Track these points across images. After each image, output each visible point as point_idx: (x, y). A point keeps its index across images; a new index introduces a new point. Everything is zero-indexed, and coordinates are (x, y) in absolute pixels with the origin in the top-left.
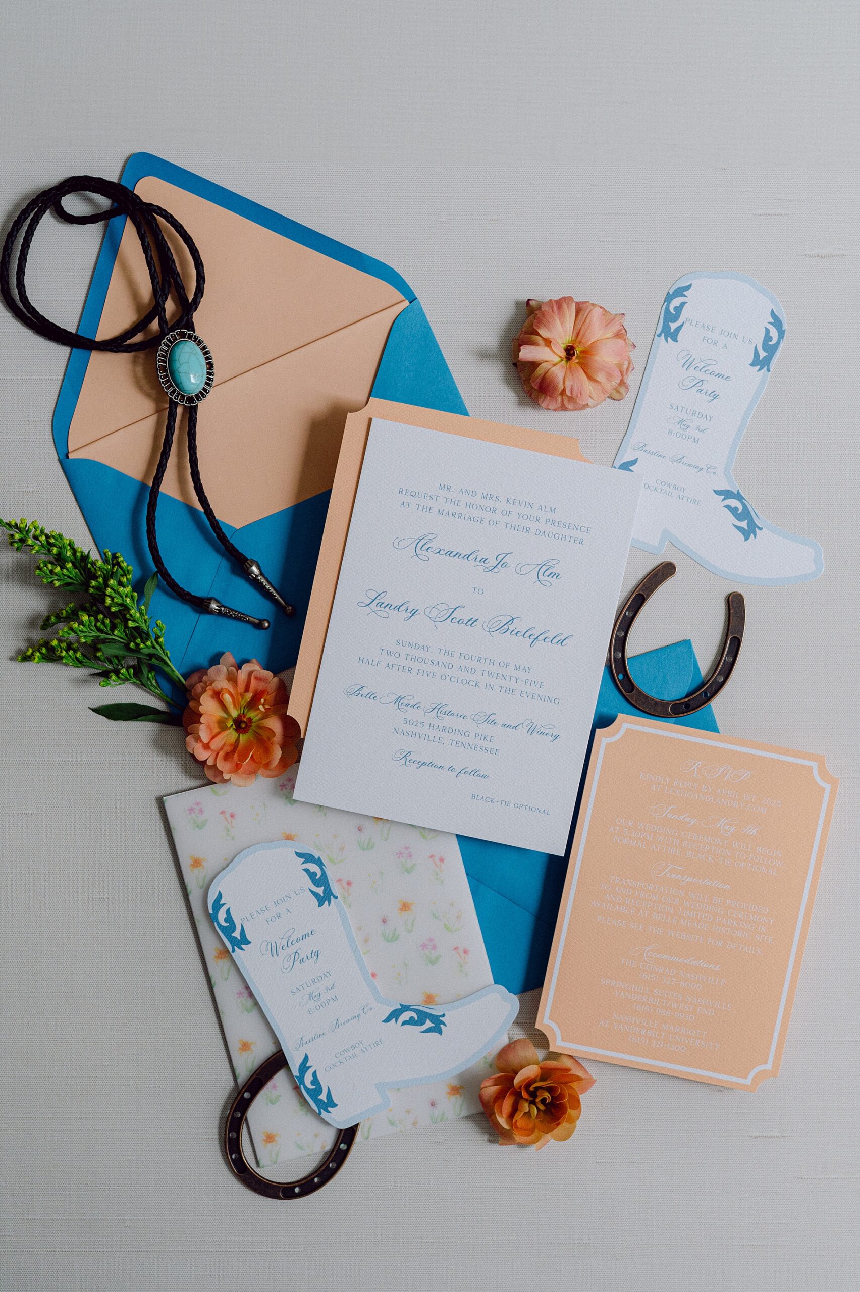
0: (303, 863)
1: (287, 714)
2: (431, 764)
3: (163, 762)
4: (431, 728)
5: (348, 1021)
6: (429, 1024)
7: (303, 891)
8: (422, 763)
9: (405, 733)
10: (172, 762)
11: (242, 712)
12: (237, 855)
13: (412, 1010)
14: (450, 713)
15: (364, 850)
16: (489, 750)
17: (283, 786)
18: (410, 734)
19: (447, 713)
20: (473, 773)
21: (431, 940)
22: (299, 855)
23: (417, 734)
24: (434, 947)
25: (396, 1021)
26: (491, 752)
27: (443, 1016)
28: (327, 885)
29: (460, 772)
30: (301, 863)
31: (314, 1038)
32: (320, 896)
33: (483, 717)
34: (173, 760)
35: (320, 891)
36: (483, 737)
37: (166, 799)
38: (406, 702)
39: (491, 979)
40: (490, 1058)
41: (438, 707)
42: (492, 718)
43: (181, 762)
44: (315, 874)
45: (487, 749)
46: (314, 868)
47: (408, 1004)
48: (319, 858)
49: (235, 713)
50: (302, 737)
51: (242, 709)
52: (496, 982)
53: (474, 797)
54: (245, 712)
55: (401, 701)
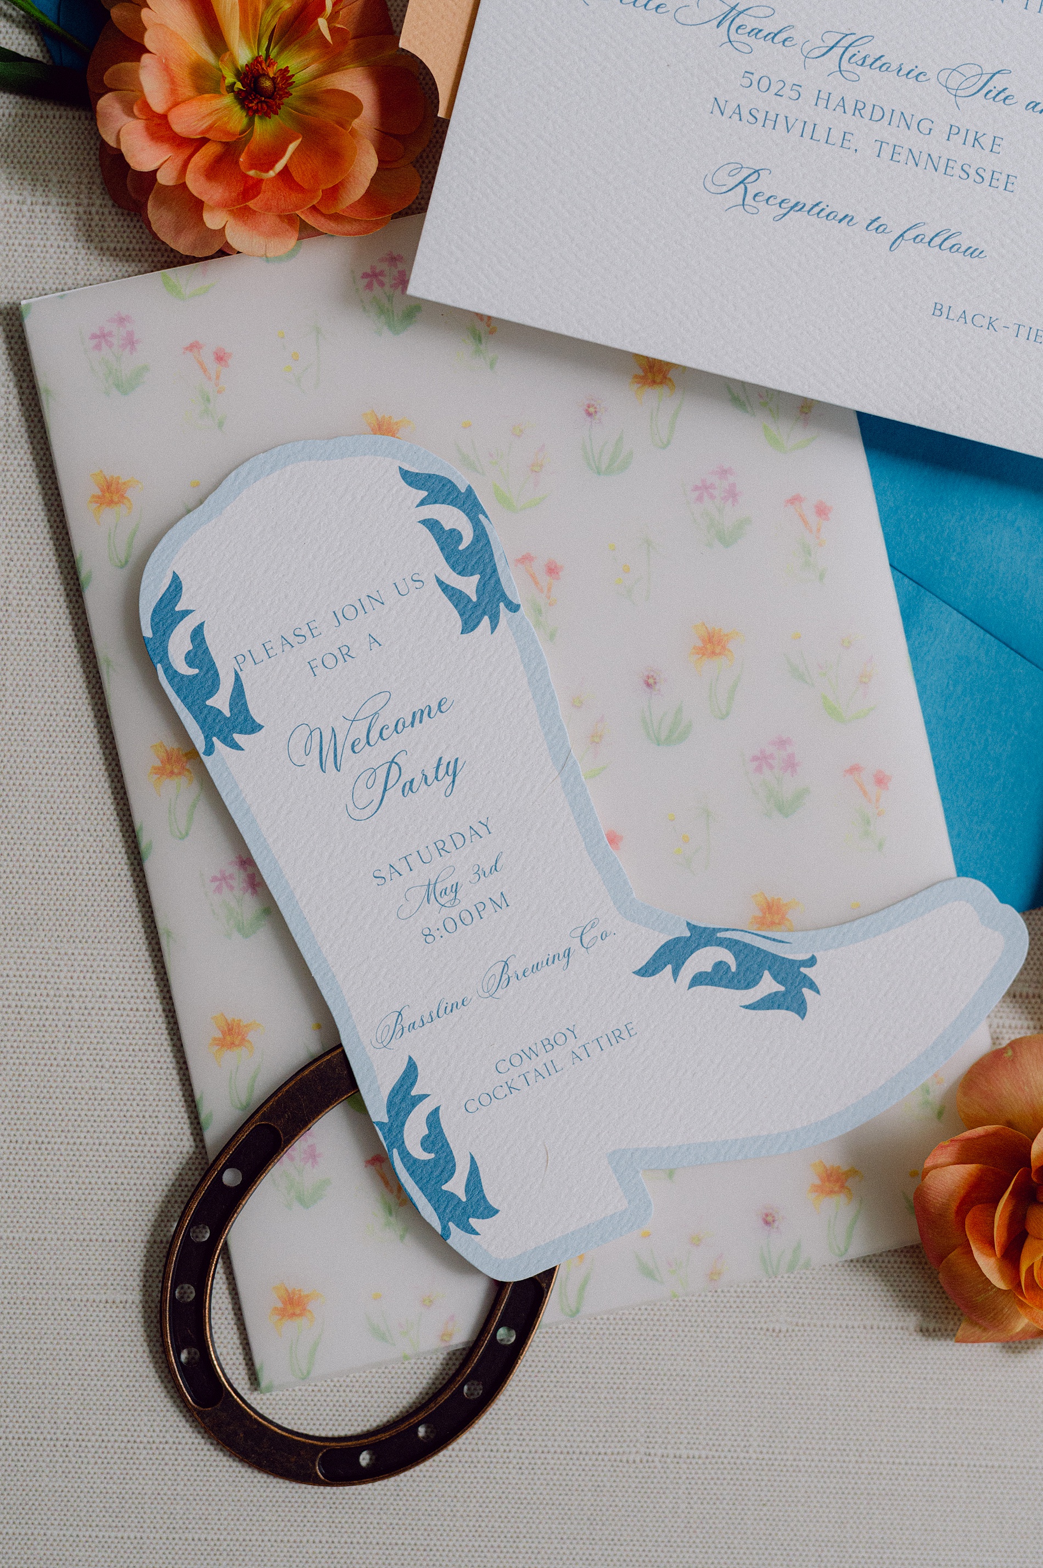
0: (422, 503)
1: (401, 45)
2: (816, 210)
3: (25, 208)
4: (822, 103)
5: (536, 967)
6: (768, 985)
7: (418, 584)
8: (791, 204)
9: (745, 113)
10: (50, 208)
11: (263, 53)
12: (230, 472)
13: (721, 943)
14: (879, 63)
15: (599, 473)
16: (987, 176)
17: (373, 277)
18: (761, 117)
19: (868, 61)
20: (938, 241)
21: (782, 743)
22: (411, 478)
23: (781, 119)
24: (791, 765)
25: (675, 973)
26: (994, 183)
27: (812, 962)
28: (489, 571)
29: (902, 235)
30: (418, 501)
31: (434, 1015)
32: (469, 600)
33: (975, 80)
34: (54, 201)
35: (469, 585)
36: (971, 138)
37: (28, 305)
38: (751, 23)
39: (946, 862)
40: (938, 1090)
41: (845, 43)
42: (999, 83)
43: (75, 209)
44: (455, 535)
45: (980, 171)
46: (451, 517)
47: (712, 926)
48: (470, 489)
49: (243, 55)
50: (441, 114)
51: (265, 43)
52: (962, 871)
53: (938, 310)
54: (272, 55)
55: (738, 22)
